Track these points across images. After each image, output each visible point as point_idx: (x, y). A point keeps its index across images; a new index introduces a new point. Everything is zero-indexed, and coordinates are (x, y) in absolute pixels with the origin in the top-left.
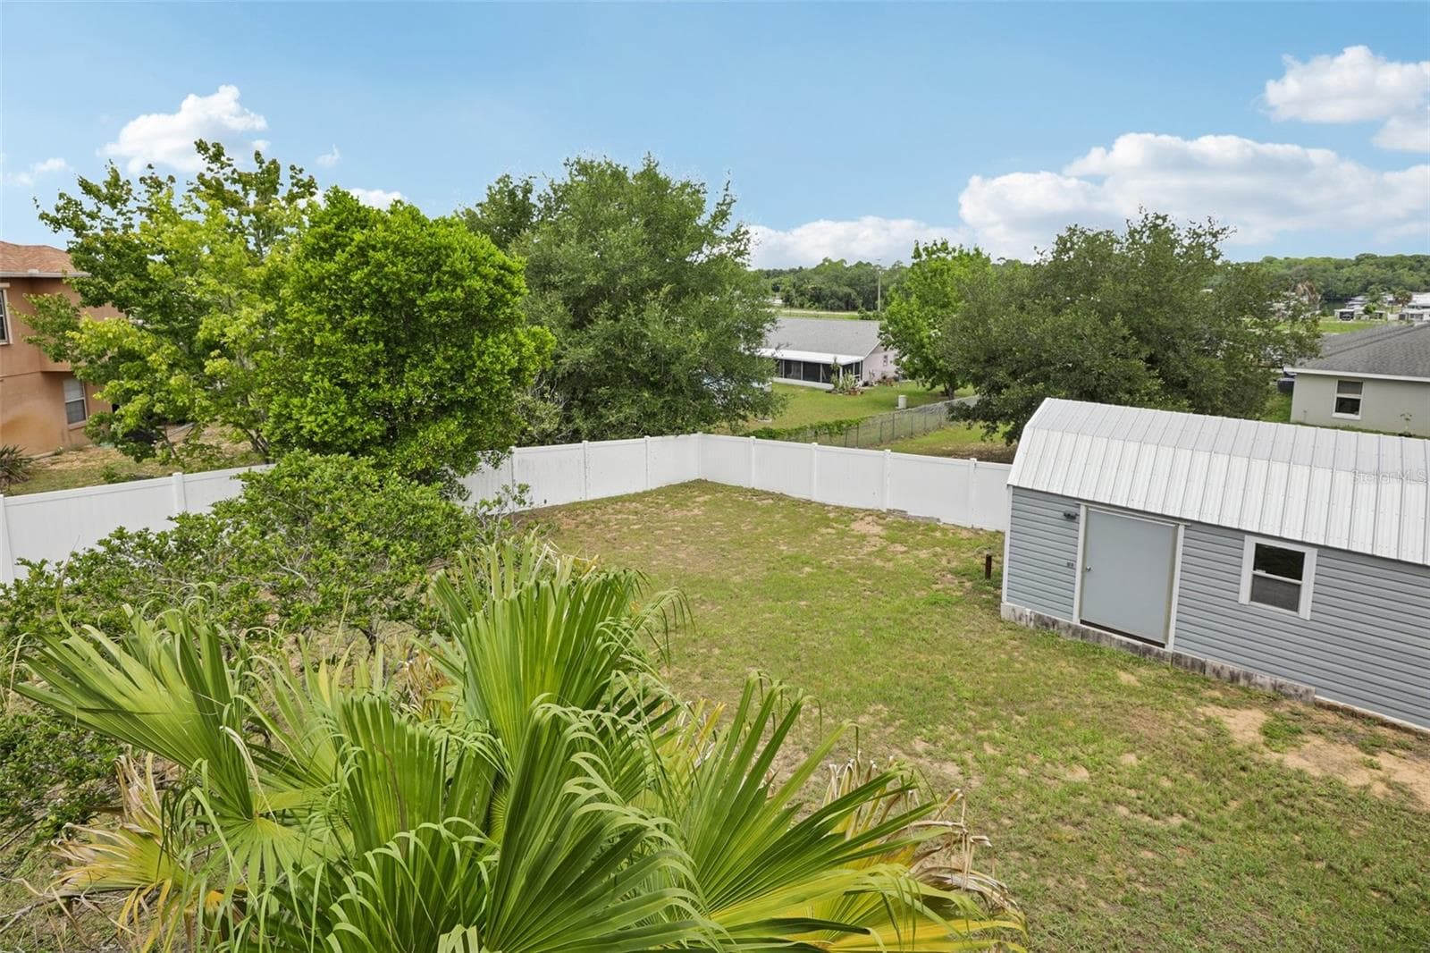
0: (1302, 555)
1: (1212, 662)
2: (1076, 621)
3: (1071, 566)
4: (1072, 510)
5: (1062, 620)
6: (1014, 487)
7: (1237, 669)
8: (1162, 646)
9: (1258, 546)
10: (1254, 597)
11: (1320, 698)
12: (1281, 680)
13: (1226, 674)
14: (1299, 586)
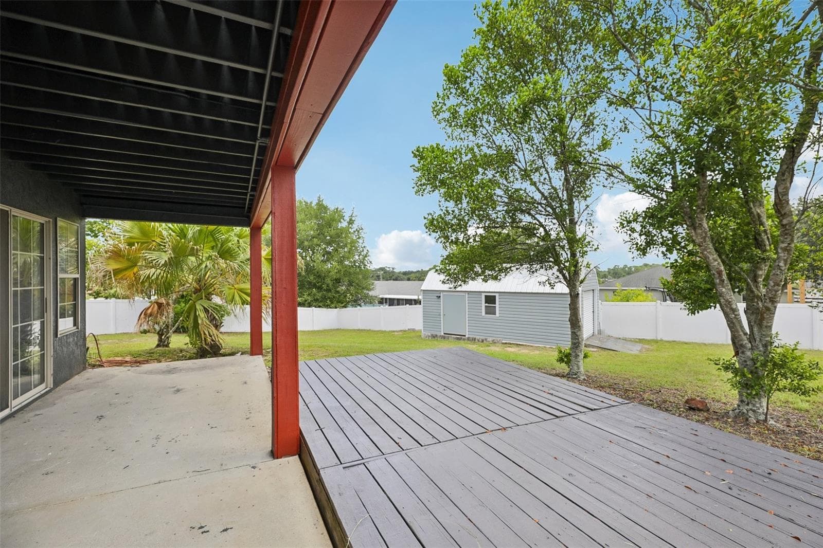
0: (495, 296)
1: (478, 337)
2: (442, 334)
3: (440, 315)
4: (439, 295)
5: (438, 334)
6: (424, 290)
7: (483, 338)
8: (465, 336)
9: (486, 296)
10: (486, 313)
11: (503, 342)
12: (494, 338)
13: (481, 340)
14: (495, 307)
